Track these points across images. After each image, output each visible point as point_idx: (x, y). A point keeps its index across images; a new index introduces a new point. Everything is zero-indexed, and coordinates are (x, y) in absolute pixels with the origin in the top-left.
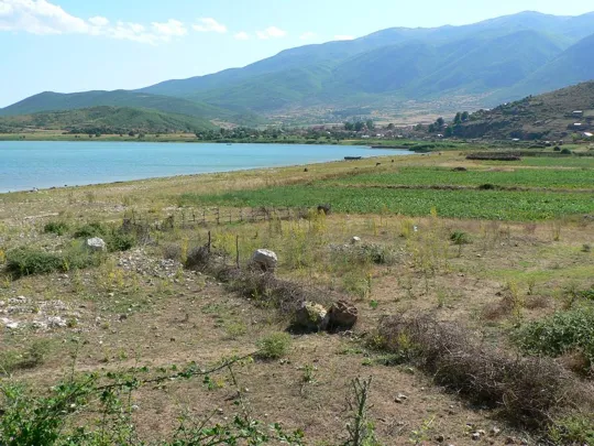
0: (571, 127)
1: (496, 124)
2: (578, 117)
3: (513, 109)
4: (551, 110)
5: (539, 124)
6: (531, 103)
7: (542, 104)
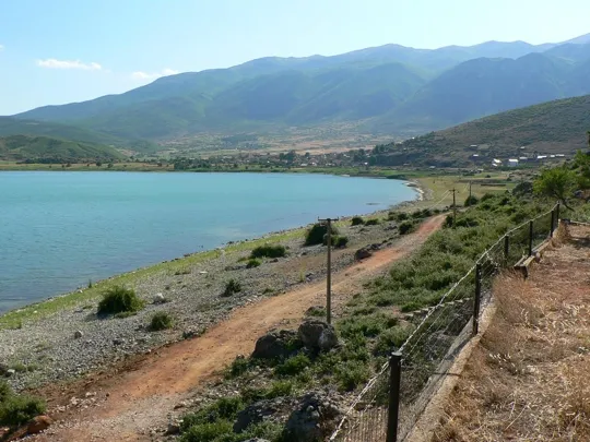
0: (472, 158)
1: (411, 155)
2: (474, 150)
3: (422, 143)
4: (453, 144)
5: (446, 156)
6: (436, 138)
7: (444, 139)
